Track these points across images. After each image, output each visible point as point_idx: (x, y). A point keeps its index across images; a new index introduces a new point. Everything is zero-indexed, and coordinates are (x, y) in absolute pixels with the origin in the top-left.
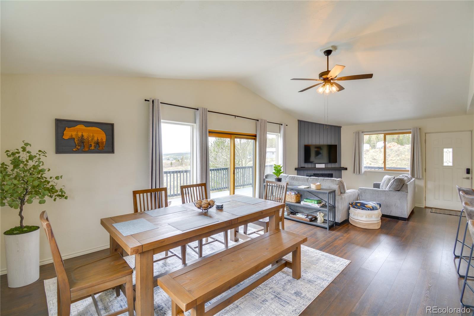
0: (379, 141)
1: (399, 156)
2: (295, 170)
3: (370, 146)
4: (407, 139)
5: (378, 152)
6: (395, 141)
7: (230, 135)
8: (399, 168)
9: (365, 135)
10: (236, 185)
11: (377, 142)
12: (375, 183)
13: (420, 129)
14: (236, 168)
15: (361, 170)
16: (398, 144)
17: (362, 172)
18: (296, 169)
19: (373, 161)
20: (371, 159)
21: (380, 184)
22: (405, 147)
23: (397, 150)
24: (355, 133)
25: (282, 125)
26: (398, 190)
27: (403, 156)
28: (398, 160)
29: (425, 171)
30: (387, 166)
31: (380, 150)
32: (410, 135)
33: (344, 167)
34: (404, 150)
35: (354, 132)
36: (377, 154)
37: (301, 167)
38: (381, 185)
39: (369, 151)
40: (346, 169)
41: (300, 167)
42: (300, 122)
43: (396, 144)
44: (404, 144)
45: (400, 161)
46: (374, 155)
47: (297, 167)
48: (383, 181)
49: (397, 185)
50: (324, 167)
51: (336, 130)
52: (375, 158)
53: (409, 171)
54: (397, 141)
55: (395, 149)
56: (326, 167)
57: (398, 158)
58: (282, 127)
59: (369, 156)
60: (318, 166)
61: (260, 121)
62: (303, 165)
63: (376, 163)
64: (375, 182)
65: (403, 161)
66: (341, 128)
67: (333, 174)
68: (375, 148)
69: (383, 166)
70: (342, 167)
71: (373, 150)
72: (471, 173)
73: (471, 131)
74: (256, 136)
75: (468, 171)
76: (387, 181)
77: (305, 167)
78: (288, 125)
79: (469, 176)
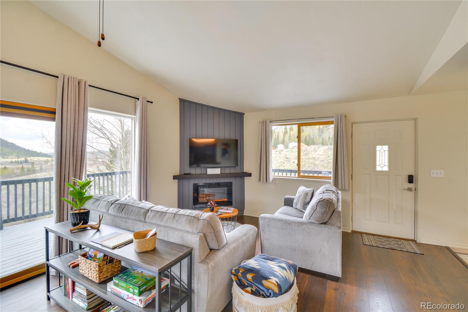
0: (291, 142)
1: (307, 155)
2: (174, 179)
3: (284, 146)
4: (312, 140)
5: (290, 152)
6: (303, 142)
9: (273, 125)
11: (289, 143)
12: (287, 198)
13: (346, 117)
15: (269, 175)
16: (305, 144)
17: (269, 179)
18: (175, 177)
19: (286, 160)
20: (284, 158)
21: (293, 199)
22: (311, 147)
23: (305, 150)
24: (261, 123)
25: (138, 99)
26: (325, 221)
27: (310, 155)
28: (306, 159)
29: (352, 179)
31: (292, 150)
33: (247, 173)
34: (311, 150)
35: (259, 121)
36: (290, 154)
37: (185, 174)
38: (295, 201)
39: (283, 150)
40: (250, 175)
41: (183, 173)
42: (183, 102)
43: (304, 144)
44: (310, 145)
45: (307, 160)
46: (287, 155)
47: (178, 173)
48: (297, 195)
49: (324, 214)
50: (220, 173)
51: (237, 117)
52: (288, 157)
54: (305, 142)
55: (304, 149)
56: (223, 172)
57: (306, 157)
58: (139, 103)
59: (282, 155)
60: (210, 171)
61: (61, 78)
62: (188, 170)
63: (288, 161)
64: (287, 196)
65: (310, 159)
66: (244, 115)
67: (232, 183)
68: (288, 148)
70: (244, 171)
71: (286, 150)
72: (414, 182)
73: (415, 120)
74: (54, 113)
75: (411, 179)
76: (302, 195)
77: (190, 174)
78: (152, 102)
79: (411, 186)
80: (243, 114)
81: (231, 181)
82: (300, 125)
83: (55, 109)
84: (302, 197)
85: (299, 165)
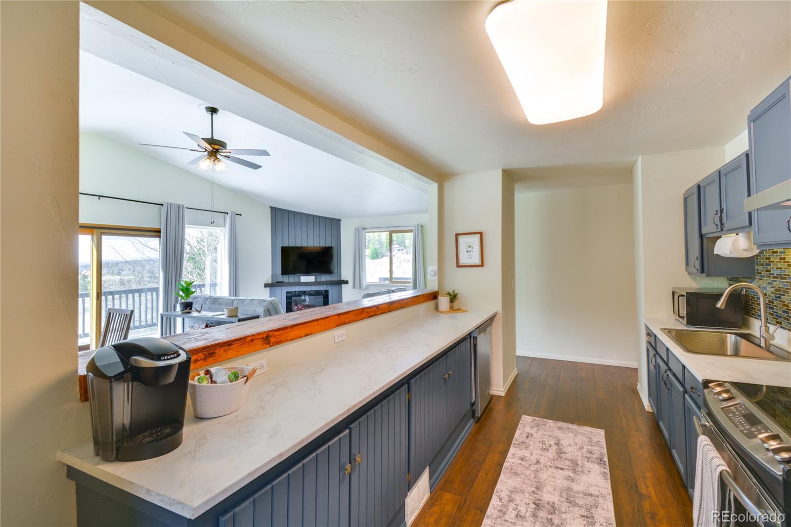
2: (265, 287)
7: (91, 229)
8: (403, 278)
9: (367, 232)
10: (131, 325)
13: (421, 226)
14: (105, 293)
15: (362, 283)
17: (363, 285)
25: (227, 213)
30: (394, 276)
32: (411, 234)
37: (277, 282)
40: (347, 282)
41: (275, 281)
42: (275, 211)
47: (270, 281)
50: (314, 281)
51: (334, 224)
53: (410, 282)
56: (318, 280)
58: (228, 217)
60: (304, 279)
61: (165, 205)
62: (280, 278)
66: (341, 222)
67: (328, 291)
69: (389, 277)
74: (160, 232)
77: (283, 282)
78: (241, 215)
80: (340, 220)
81: (327, 289)
82: (391, 233)
83: (160, 229)
85: (391, 271)
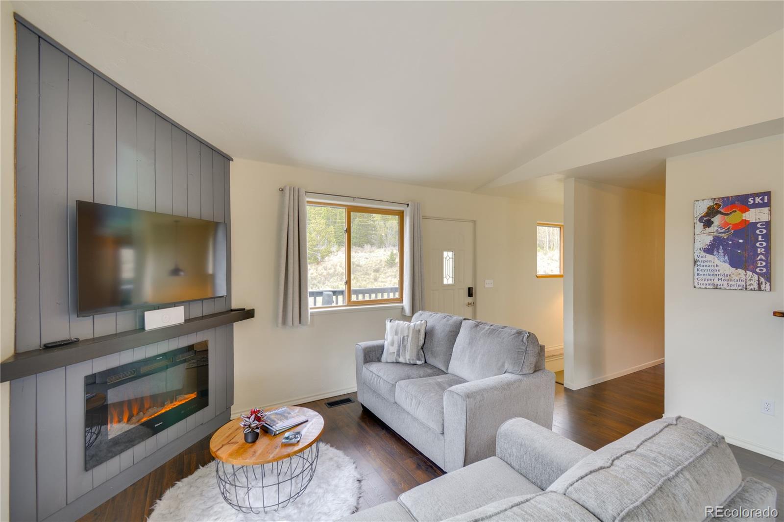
33: (244, 309)
40: (248, 314)
50: (183, 321)
67: (206, 342)
70: (235, 308)
72: (474, 296)
73: (474, 222)
75: (470, 292)
76: (410, 336)
79: (470, 300)
82: (350, 210)
84: (410, 339)
85: (348, 283)
